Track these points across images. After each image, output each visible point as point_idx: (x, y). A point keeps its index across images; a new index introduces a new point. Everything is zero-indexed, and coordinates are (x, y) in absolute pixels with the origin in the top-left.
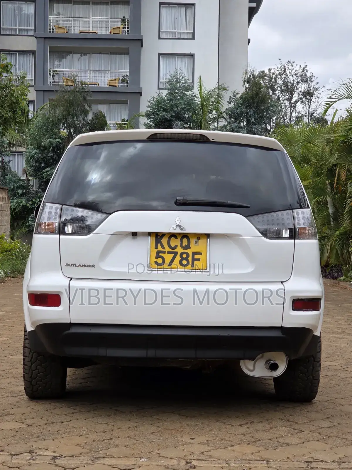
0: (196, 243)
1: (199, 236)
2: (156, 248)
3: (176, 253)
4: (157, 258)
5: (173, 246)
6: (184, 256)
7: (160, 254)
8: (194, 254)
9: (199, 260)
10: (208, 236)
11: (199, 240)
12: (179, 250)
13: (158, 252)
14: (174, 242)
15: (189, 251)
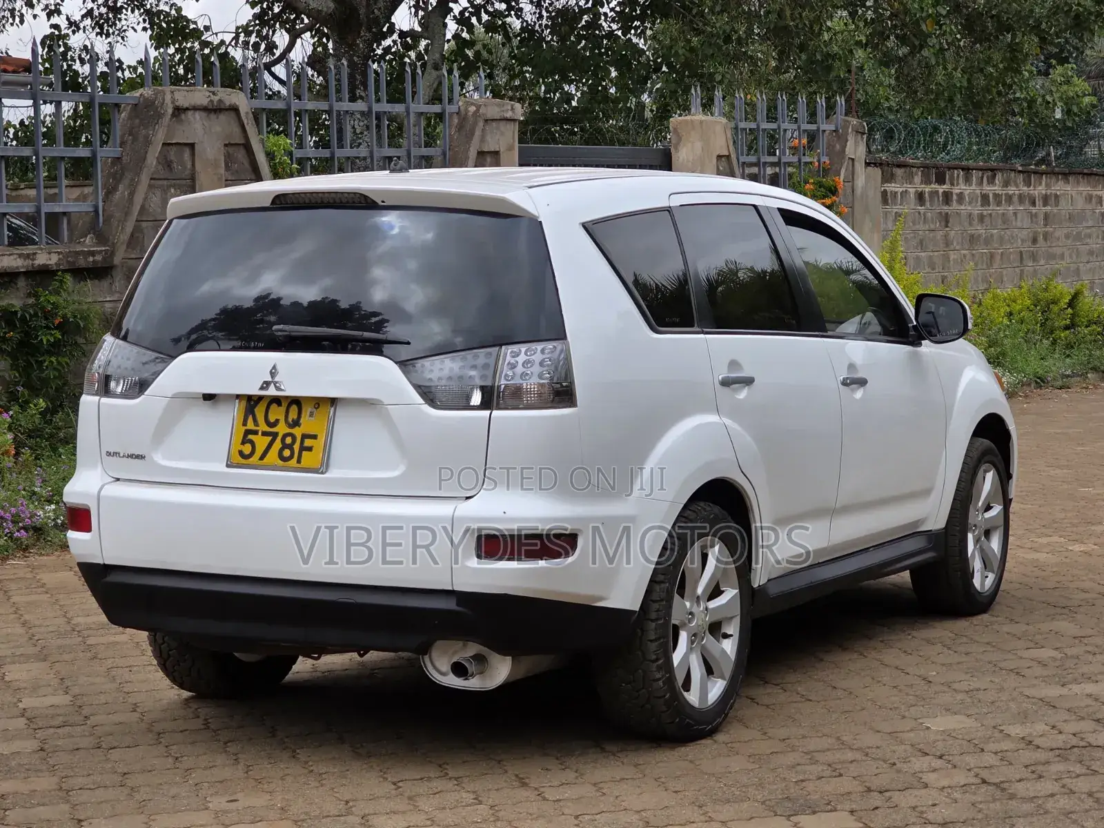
0: (311, 415)
1: (318, 402)
2: (245, 424)
3: (275, 435)
4: (243, 443)
5: (272, 420)
6: (288, 441)
7: (250, 437)
8: (304, 437)
9: (310, 449)
10: (333, 401)
11: (316, 408)
12: (282, 429)
13: (248, 432)
14: (276, 413)
15: (298, 432)
